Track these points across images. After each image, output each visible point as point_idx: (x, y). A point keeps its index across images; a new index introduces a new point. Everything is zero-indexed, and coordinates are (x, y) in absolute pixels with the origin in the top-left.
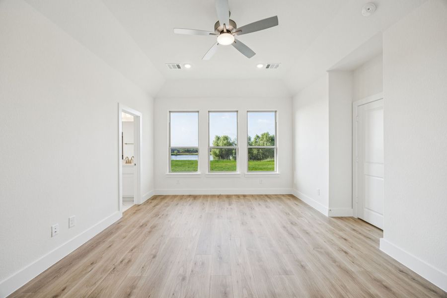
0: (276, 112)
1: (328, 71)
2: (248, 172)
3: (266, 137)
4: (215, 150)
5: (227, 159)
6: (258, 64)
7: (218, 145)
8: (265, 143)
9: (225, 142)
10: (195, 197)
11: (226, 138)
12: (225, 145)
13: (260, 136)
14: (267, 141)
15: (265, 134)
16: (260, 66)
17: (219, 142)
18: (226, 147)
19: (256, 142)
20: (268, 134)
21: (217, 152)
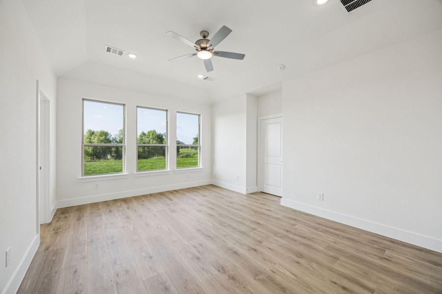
0: (199, 115)
1: (246, 94)
2: (177, 168)
3: (153, 135)
4: (87, 148)
5: (105, 159)
6: (200, 74)
7: (90, 142)
8: (151, 141)
9: (102, 138)
10: (125, 200)
11: (105, 134)
12: (102, 141)
13: (146, 133)
14: (153, 139)
15: (151, 131)
16: (201, 77)
17: (92, 138)
18: (103, 144)
19: (142, 140)
20: (154, 131)
21: (90, 150)
